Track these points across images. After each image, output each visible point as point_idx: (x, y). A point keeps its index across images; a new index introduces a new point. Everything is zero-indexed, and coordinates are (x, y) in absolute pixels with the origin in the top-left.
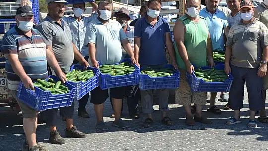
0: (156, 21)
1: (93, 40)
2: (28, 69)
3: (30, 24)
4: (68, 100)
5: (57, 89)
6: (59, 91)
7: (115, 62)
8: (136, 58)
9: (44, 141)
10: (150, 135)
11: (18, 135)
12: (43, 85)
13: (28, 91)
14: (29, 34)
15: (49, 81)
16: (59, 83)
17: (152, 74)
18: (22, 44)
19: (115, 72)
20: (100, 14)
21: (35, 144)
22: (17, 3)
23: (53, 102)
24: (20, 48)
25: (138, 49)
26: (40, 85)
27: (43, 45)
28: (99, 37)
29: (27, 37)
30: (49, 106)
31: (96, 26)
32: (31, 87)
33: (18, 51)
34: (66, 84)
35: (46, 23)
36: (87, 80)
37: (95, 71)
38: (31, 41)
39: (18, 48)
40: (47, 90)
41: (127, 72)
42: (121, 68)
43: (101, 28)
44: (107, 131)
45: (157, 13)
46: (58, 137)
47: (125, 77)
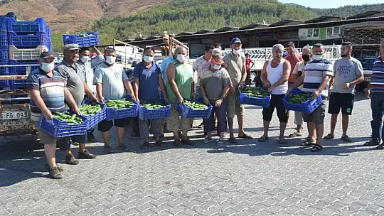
0: (151, 65)
1: (100, 81)
2: (49, 104)
3: (51, 66)
4: (82, 129)
5: (72, 120)
6: (74, 121)
7: (119, 98)
8: (135, 95)
9: (61, 163)
10: (148, 155)
11: (38, 158)
12: (61, 117)
13: (47, 121)
14: (50, 75)
15: (66, 114)
16: (75, 115)
17: (149, 107)
18: (43, 83)
19: (118, 106)
20: (106, 59)
21: (55, 165)
22: (37, 49)
23: (69, 131)
24: (42, 86)
25: (137, 87)
26: (58, 117)
27: (62, 84)
28: (105, 78)
29: (49, 77)
30: (65, 134)
31: (103, 69)
32: (50, 118)
33: (40, 89)
34: (80, 117)
35: (62, 67)
36: (95, 113)
37: (102, 106)
38: (52, 80)
39: (40, 85)
40: (64, 120)
41: (127, 106)
42: (123, 103)
43: (107, 71)
44: (113, 153)
45: (151, 59)
46: (74, 159)
47: (126, 110)
